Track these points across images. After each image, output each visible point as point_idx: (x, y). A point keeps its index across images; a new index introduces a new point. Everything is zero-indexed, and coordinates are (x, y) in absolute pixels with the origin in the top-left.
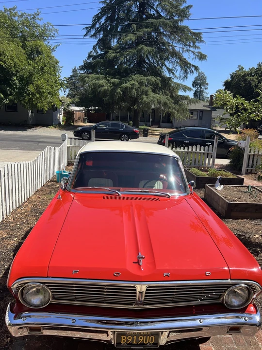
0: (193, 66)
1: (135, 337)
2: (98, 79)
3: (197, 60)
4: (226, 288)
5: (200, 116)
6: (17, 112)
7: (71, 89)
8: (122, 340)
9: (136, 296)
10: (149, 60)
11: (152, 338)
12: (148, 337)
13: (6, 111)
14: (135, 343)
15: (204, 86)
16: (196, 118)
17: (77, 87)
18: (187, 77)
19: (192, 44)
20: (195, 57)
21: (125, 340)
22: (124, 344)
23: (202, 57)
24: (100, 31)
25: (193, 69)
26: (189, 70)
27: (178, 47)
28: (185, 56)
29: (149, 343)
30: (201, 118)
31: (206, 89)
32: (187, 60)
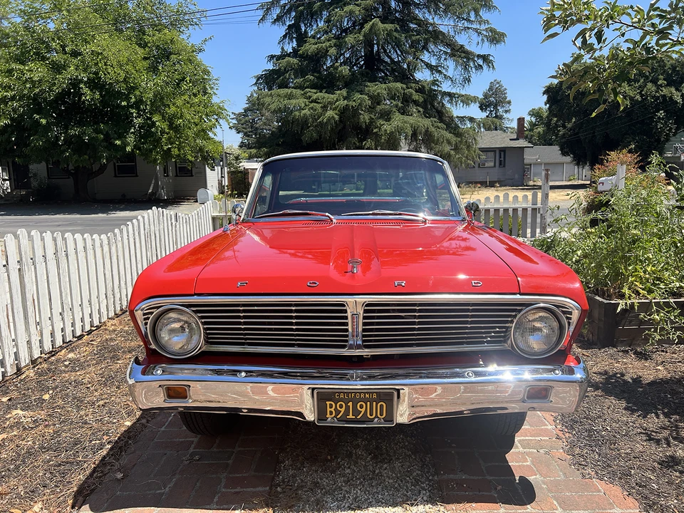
0: (479, 56)
1: (350, 404)
2: (290, 97)
3: (486, 43)
4: (514, 314)
5: (500, 161)
6: (137, 176)
7: (246, 134)
8: (329, 409)
9: (346, 324)
10: (390, 57)
11: (381, 406)
12: (374, 403)
13: (116, 176)
14: (351, 416)
15: (503, 107)
16: (492, 164)
17: (257, 129)
18: (469, 81)
19: (472, 18)
20: (483, 39)
21: (332, 410)
22: (332, 418)
23: (496, 37)
24: (289, 11)
25: (480, 62)
26: (472, 64)
27: (444, 24)
28: (461, 40)
29: (376, 417)
30: (502, 164)
31: (506, 111)
32: (467, 47)
